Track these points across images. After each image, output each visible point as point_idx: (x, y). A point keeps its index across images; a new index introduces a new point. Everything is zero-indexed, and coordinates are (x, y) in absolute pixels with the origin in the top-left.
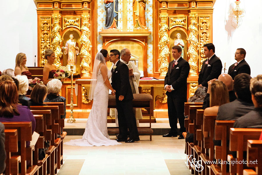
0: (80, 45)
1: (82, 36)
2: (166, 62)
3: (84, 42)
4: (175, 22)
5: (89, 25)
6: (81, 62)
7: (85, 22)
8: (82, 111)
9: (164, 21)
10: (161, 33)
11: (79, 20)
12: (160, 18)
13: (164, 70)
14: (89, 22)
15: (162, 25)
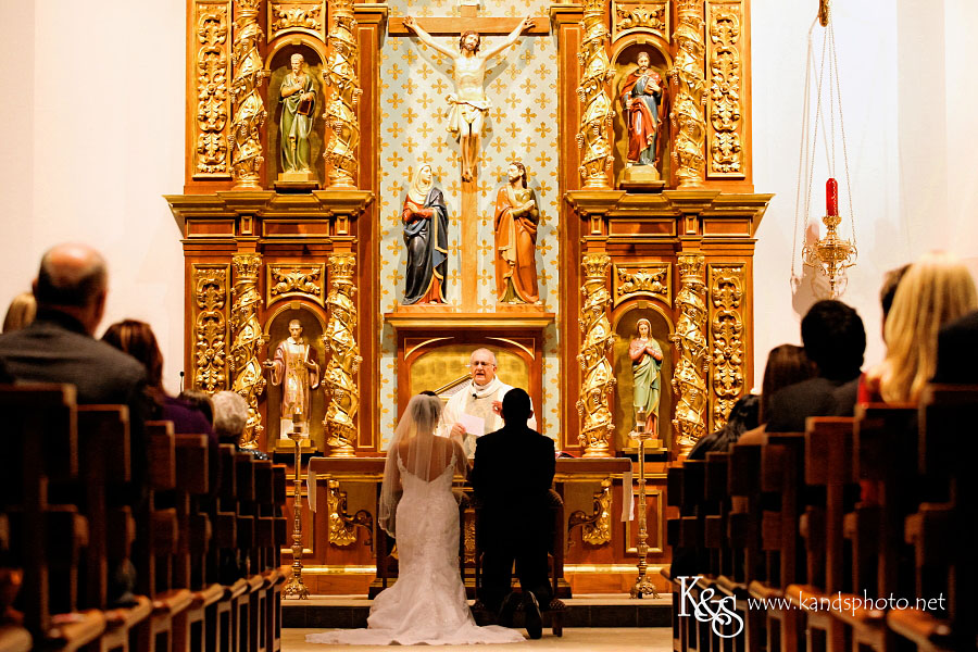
0: (324, 358)
1: (330, 326)
2: (603, 410)
3: (338, 344)
4: (632, 281)
5: (354, 288)
6: (327, 411)
7: (341, 279)
8: (330, 572)
9: (595, 277)
10: (587, 315)
11: (319, 275)
12: (583, 268)
13: (597, 435)
14: (351, 280)
15: (590, 290)
